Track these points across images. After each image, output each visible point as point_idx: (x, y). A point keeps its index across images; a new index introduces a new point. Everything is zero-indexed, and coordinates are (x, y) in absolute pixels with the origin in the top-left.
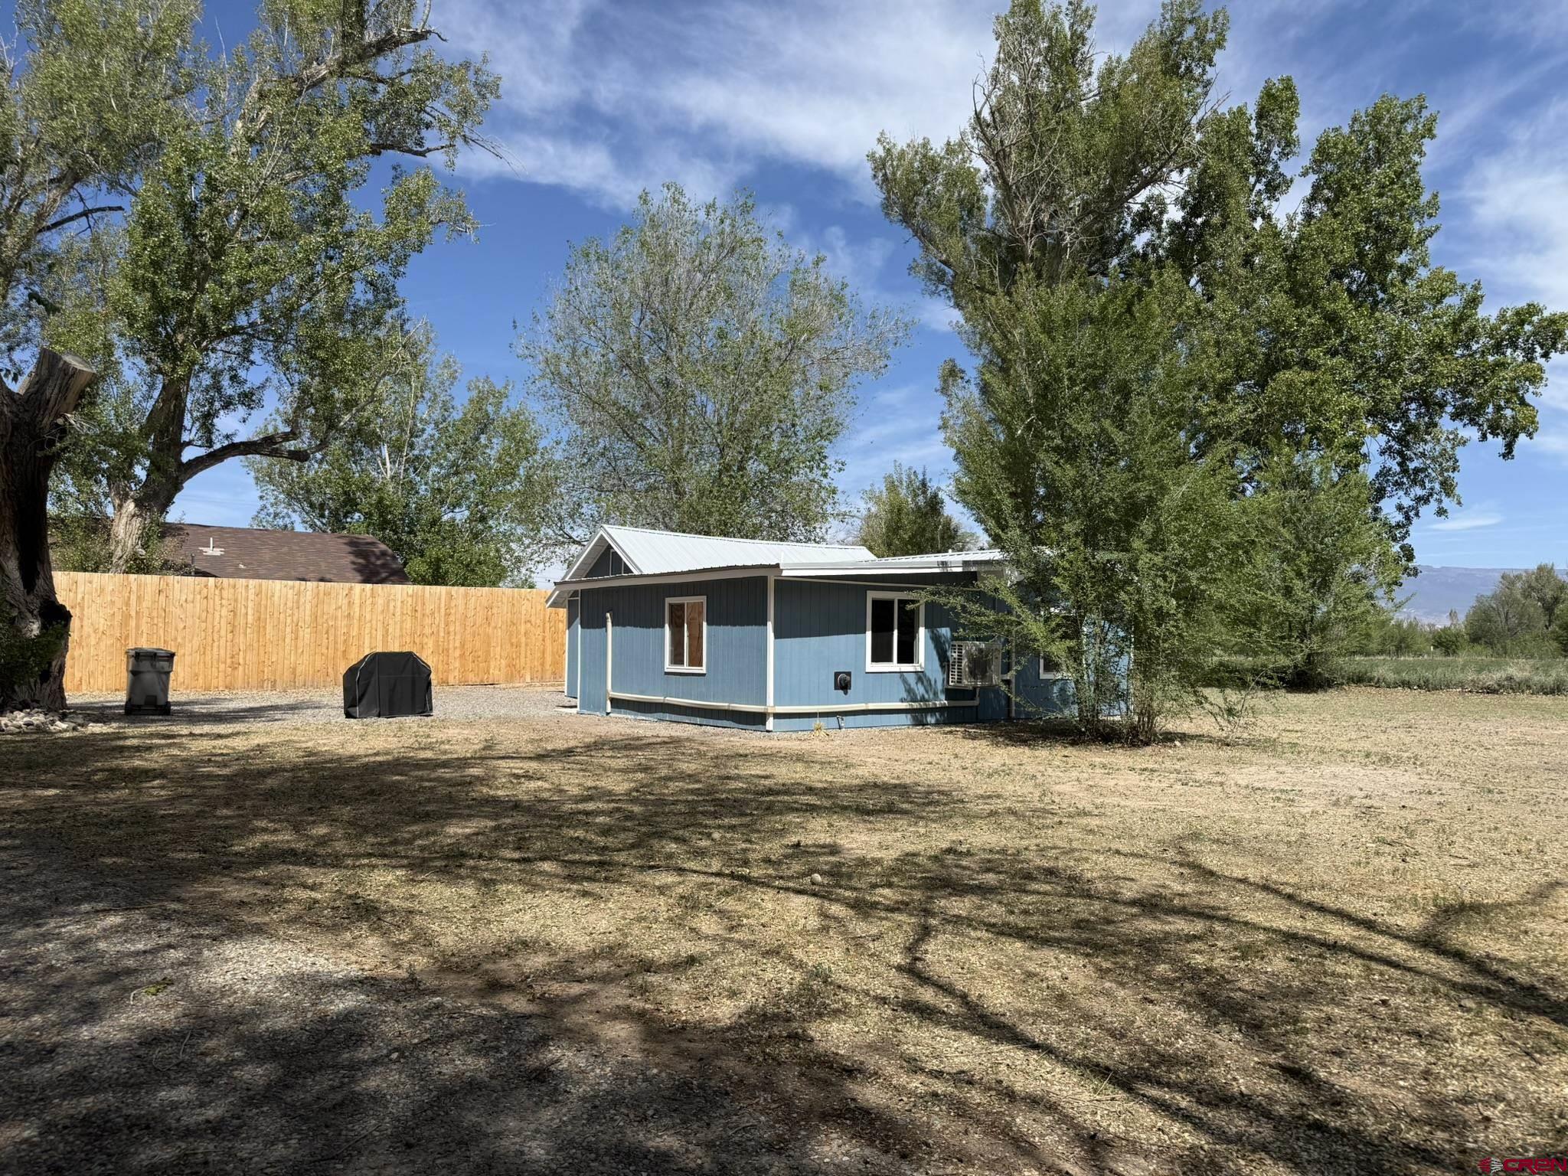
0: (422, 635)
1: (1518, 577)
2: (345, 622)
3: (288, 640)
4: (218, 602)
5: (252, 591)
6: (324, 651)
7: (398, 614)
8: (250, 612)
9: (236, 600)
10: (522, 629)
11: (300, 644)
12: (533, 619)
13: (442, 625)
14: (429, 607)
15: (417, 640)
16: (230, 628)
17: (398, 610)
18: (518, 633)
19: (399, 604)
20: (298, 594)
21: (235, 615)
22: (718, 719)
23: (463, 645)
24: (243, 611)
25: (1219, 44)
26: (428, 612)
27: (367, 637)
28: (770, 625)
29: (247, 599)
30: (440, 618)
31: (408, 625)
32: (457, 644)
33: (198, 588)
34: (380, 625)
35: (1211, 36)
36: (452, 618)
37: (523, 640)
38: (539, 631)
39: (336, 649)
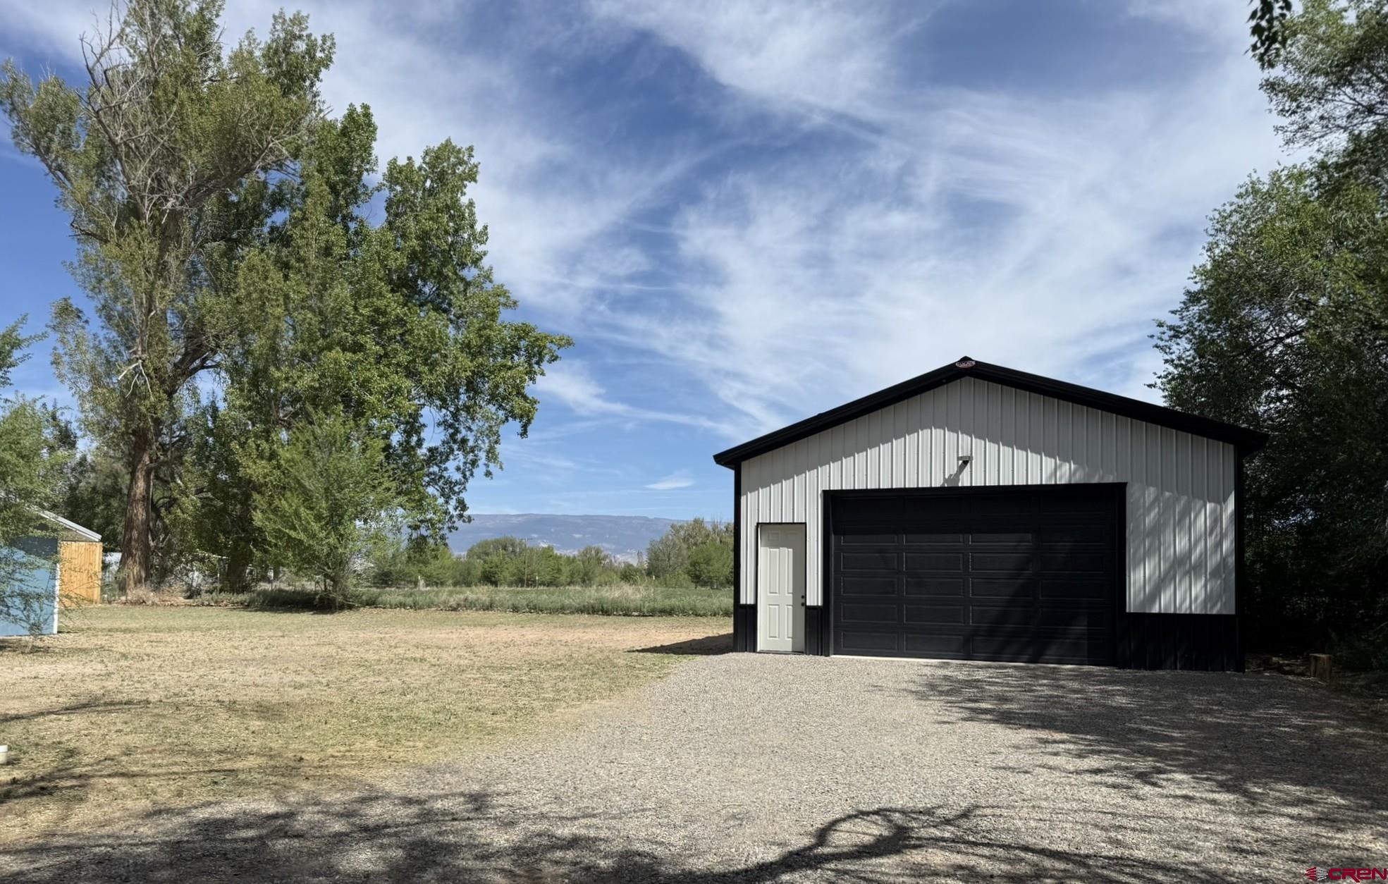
1: (681, 527)
25: (326, 62)
35: (319, 55)
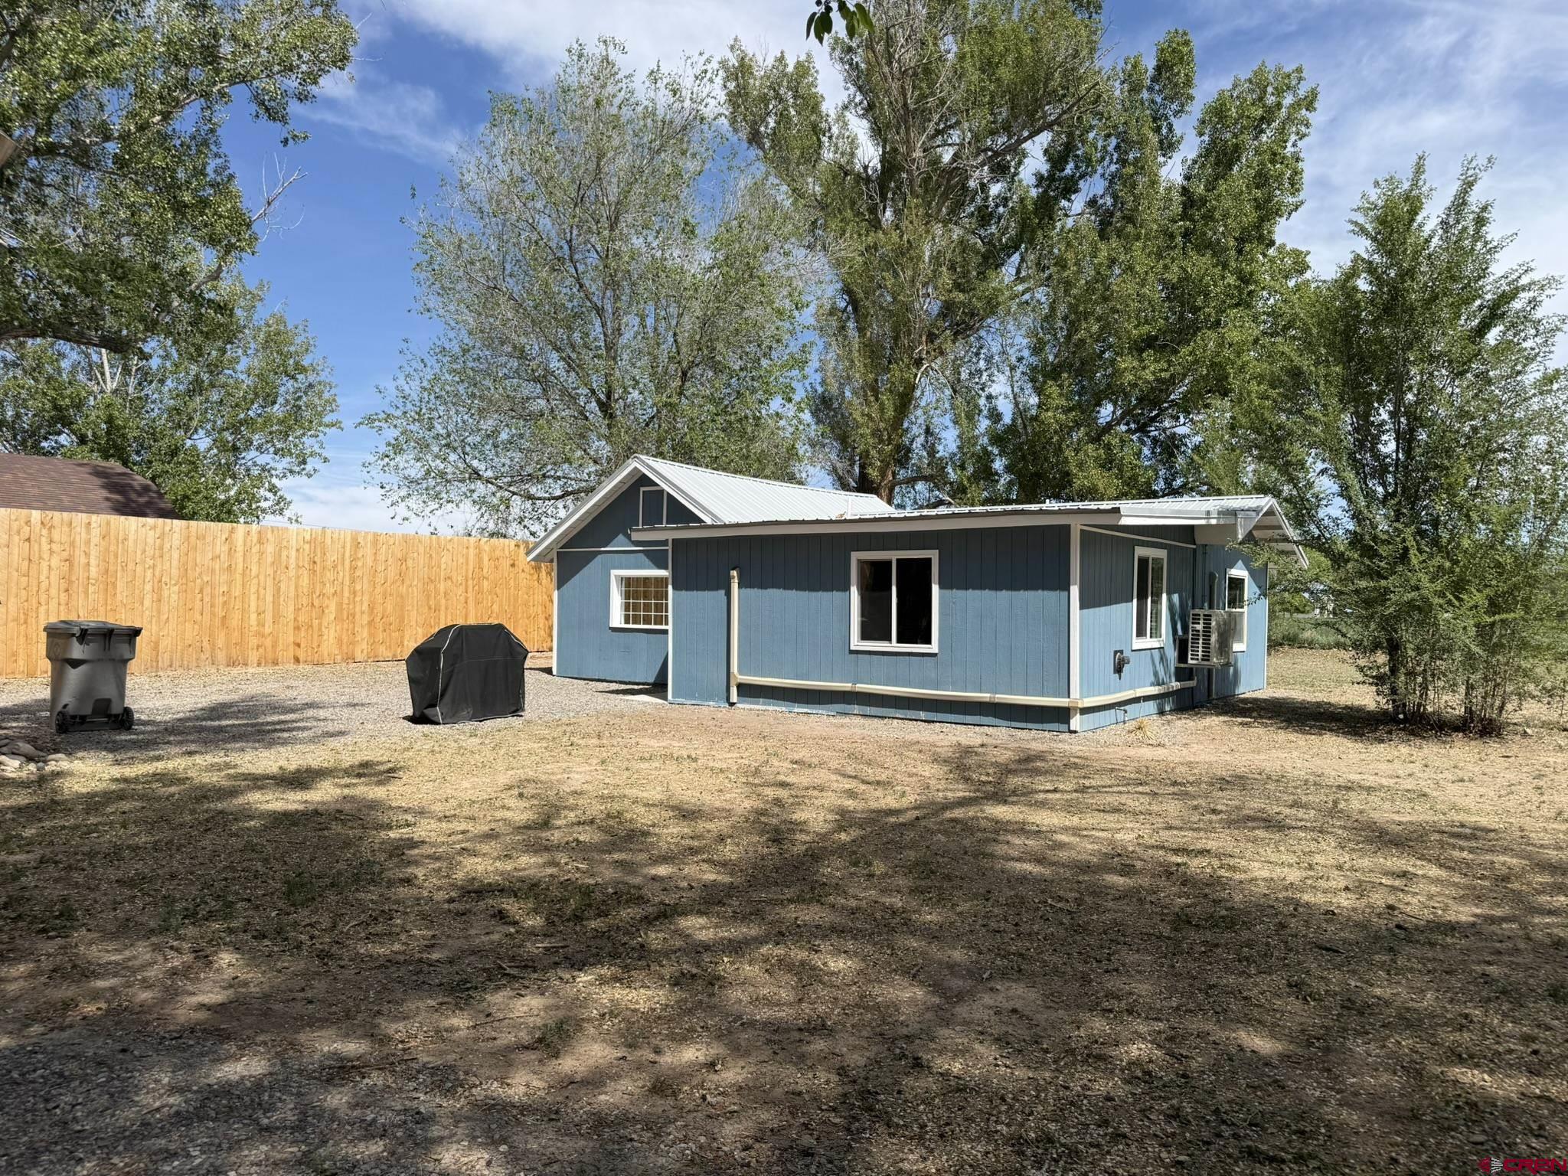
0: (322, 595)
2: (224, 577)
3: (147, 603)
4: (45, 547)
5: (96, 532)
6: (198, 617)
7: (292, 566)
8: (93, 562)
9: (72, 544)
10: (442, 587)
11: (165, 608)
12: (454, 575)
13: (347, 582)
14: (332, 557)
15: (316, 603)
16: (63, 586)
17: (292, 561)
18: (437, 592)
19: (293, 553)
20: (162, 537)
21: (71, 566)
22: (965, 713)
23: (371, 608)
24: (83, 560)
26: (329, 564)
27: (253, 597)
28: (1075, 590)
29: (88, 542)
30: (344, 575)
31: (305, 581)
32: (365, 607)
33: (15, 526)
34: (270, 582)
36: (358, 573)
37: (443, 601)
38: (461, 589)
39: (213, 614)
